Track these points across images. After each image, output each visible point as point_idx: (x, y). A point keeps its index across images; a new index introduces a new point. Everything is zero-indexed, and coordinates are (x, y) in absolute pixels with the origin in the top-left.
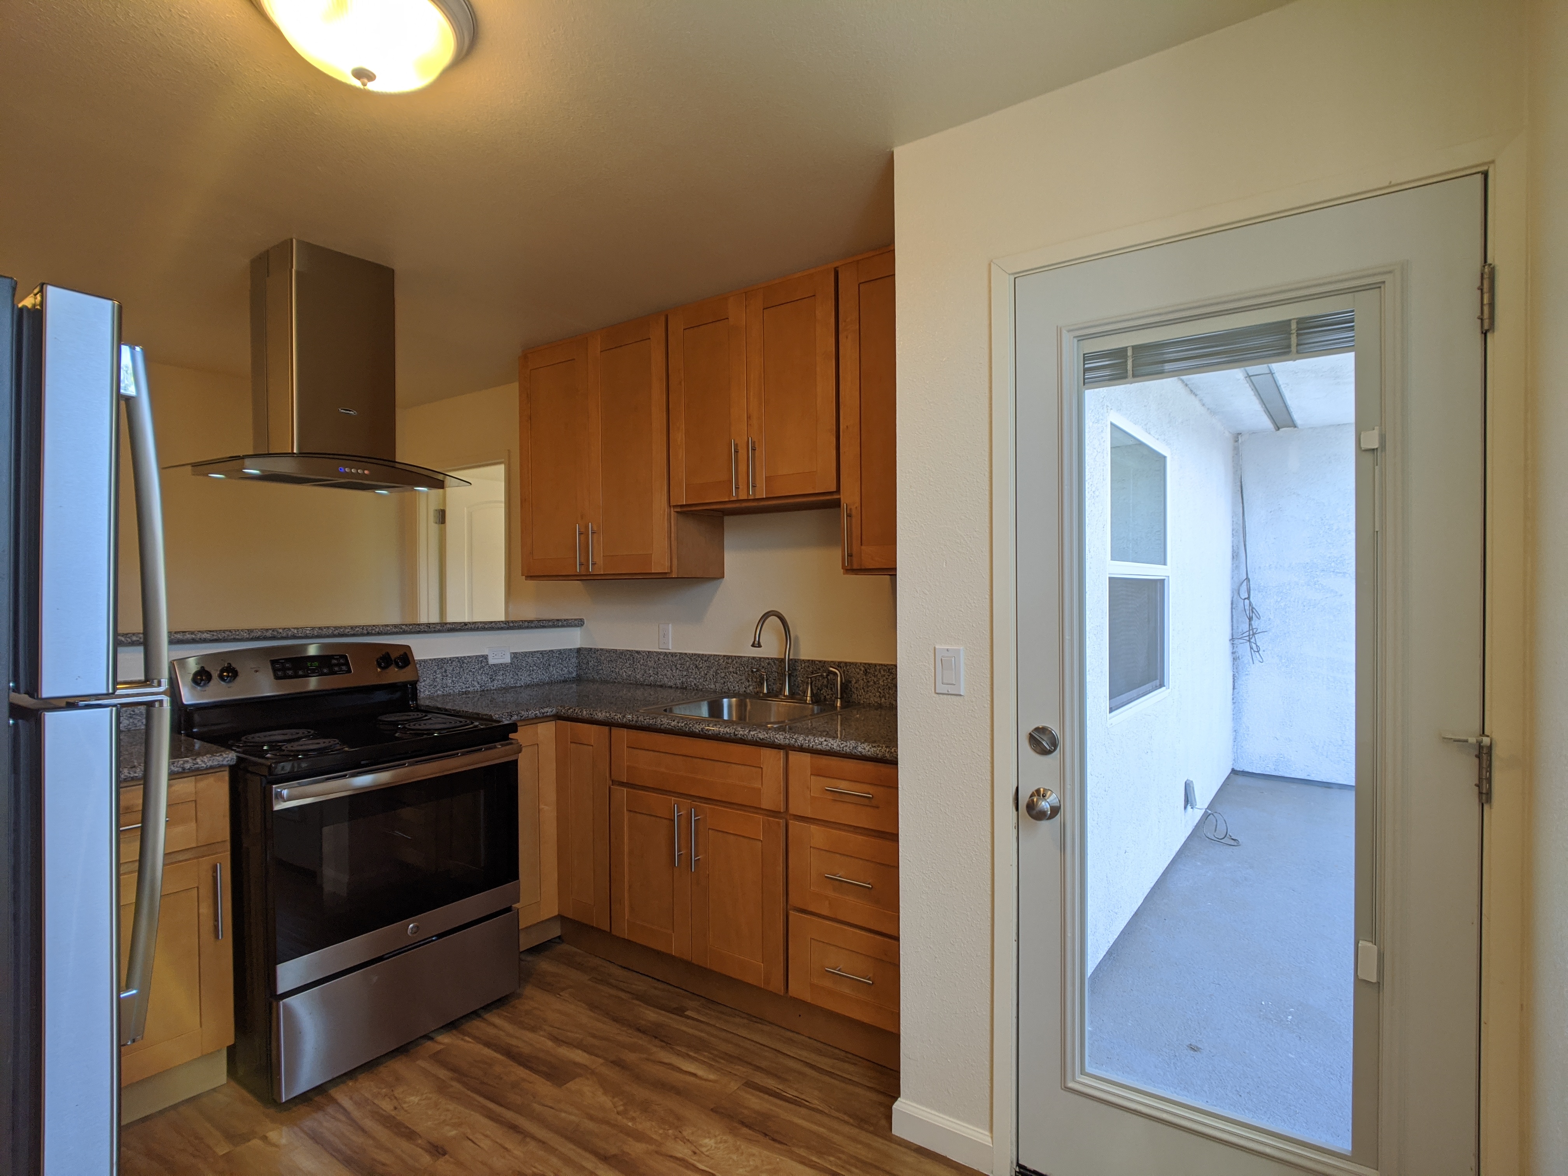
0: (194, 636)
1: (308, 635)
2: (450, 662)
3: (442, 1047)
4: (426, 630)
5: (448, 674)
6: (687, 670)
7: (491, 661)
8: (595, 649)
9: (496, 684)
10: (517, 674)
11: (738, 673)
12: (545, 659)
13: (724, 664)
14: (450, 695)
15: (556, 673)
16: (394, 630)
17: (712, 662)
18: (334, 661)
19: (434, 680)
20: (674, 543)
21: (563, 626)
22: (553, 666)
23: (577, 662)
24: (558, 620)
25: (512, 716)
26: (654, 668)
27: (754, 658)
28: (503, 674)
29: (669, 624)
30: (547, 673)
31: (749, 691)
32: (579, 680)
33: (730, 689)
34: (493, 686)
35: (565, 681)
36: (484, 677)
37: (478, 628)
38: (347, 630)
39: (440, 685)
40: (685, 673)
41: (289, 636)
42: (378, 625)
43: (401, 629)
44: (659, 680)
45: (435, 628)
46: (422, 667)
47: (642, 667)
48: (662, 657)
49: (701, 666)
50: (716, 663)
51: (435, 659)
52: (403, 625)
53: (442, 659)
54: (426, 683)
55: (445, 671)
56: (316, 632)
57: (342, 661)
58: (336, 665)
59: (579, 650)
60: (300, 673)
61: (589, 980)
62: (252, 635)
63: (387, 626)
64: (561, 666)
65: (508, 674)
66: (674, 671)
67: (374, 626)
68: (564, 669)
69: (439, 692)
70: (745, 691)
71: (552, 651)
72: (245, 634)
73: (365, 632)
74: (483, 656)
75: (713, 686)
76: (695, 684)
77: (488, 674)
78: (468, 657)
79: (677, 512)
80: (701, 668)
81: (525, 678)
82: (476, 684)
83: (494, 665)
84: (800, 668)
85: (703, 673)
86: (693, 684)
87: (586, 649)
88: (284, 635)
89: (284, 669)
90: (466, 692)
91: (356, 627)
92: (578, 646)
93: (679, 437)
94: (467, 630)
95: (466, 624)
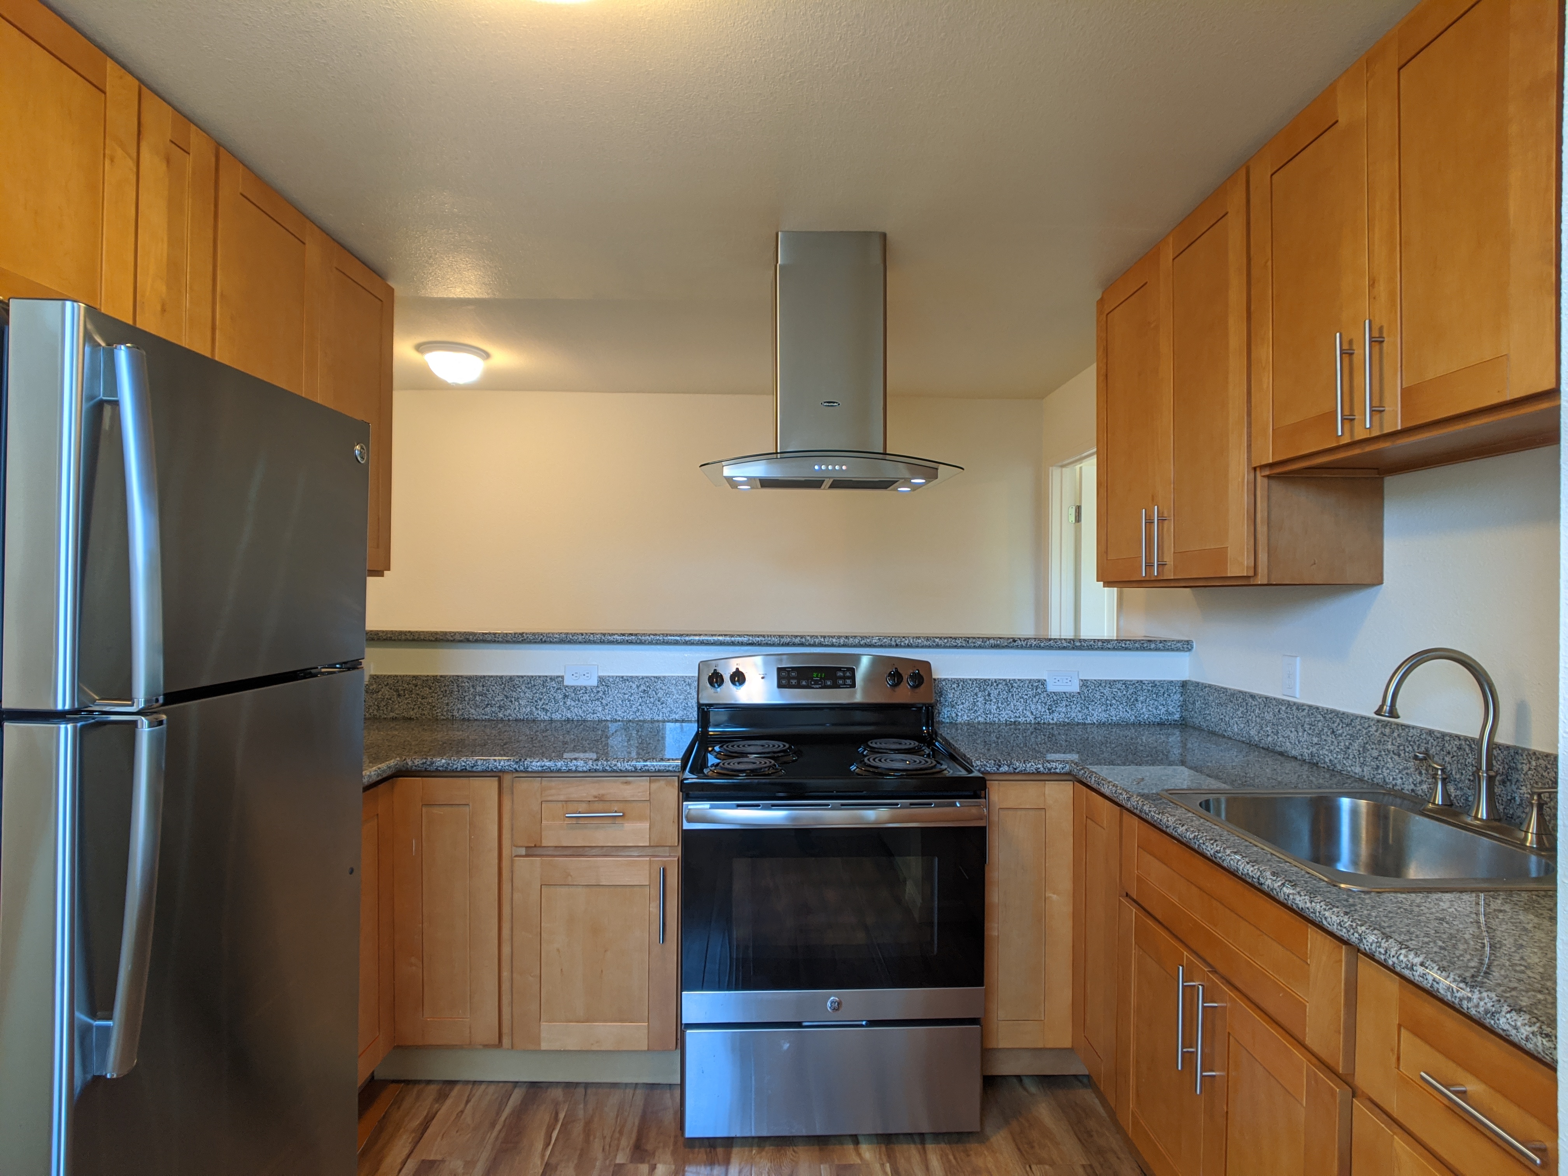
1: (835, 644)
2: (995, 684)
4: (964, 645)
5: (992, 698)
6: (1319, 735)
7: (1051, 688)
8: (1203, 684)
9: (1056, 717)
10: (1088, 708)
11: (1403, 755)
12: (1131, 691)
13: (1377, 734)
14: (992, 724)
15: (1146, 711)
17: (1359, 727)
18: (840, 674)
19: (974, 704)
20: (1262, 529)
21: (1157, 649)
22: (1142, 703)
23: (1181, 699)
24: (1150, 641)
26: (1273, 724)
27: (1430, 732)
28: (1066, 706)
29: (1296, 657)
30: (1132, 710)
31: (1420, 792)
32: (1183, 725)
33: (1387, 780)
34: (1053, 719)
35: (1161, 724)
36: (1040, 707)
37: (1031, 646)
39: (981, 711)
40: (1315, 740)
41: (817, 644)
42: (908, 637)
43: (934, 642)
44: (1279, 744)
45: (974, 643)
47: (1258, 720)
48: (1284, 708)
49: (1340, 732)
50: (1365, 731)
51: (976, 680)
52: (936, 638)
53: (985, 680)
54: (965, 706)
55: (989, 695)
56: (842, 641)
57: (848, 674)
58: (840, 678)
59: (1184, 684)
60: (804, 683)
61: (1083, 1165)
62: (782, 640)
63: (918, 638)
64: (1156, 703)
65: (1074, 706)
66: (1300, 734)
67: (904, 637)
68: (1160, 707)
69: (980, 719)
70: (1413, 790)
71: (1141, 681)
72: (776, 640)
73: (894, 643)
74: (1039, 681)
75: (1358, 770)
76: (1330, 760)
77: (1045, 704)
78: (1019, 680)
79: (1268, 477)
80: (1341, 735)
81: (1097, 714)
82: (1028, 714)
83: (1054, 693)
84: (1526, 768)
85: (1342, 744)
86: (1327, 760)
87: (1192, 683)
88: (812, 643)
89: (789, 678)
90: (1015, 722)
91: (885, 637)
92: (1185, 676)
93: (1265, 353)
94: (1017, 647)
95: (1015, 641)
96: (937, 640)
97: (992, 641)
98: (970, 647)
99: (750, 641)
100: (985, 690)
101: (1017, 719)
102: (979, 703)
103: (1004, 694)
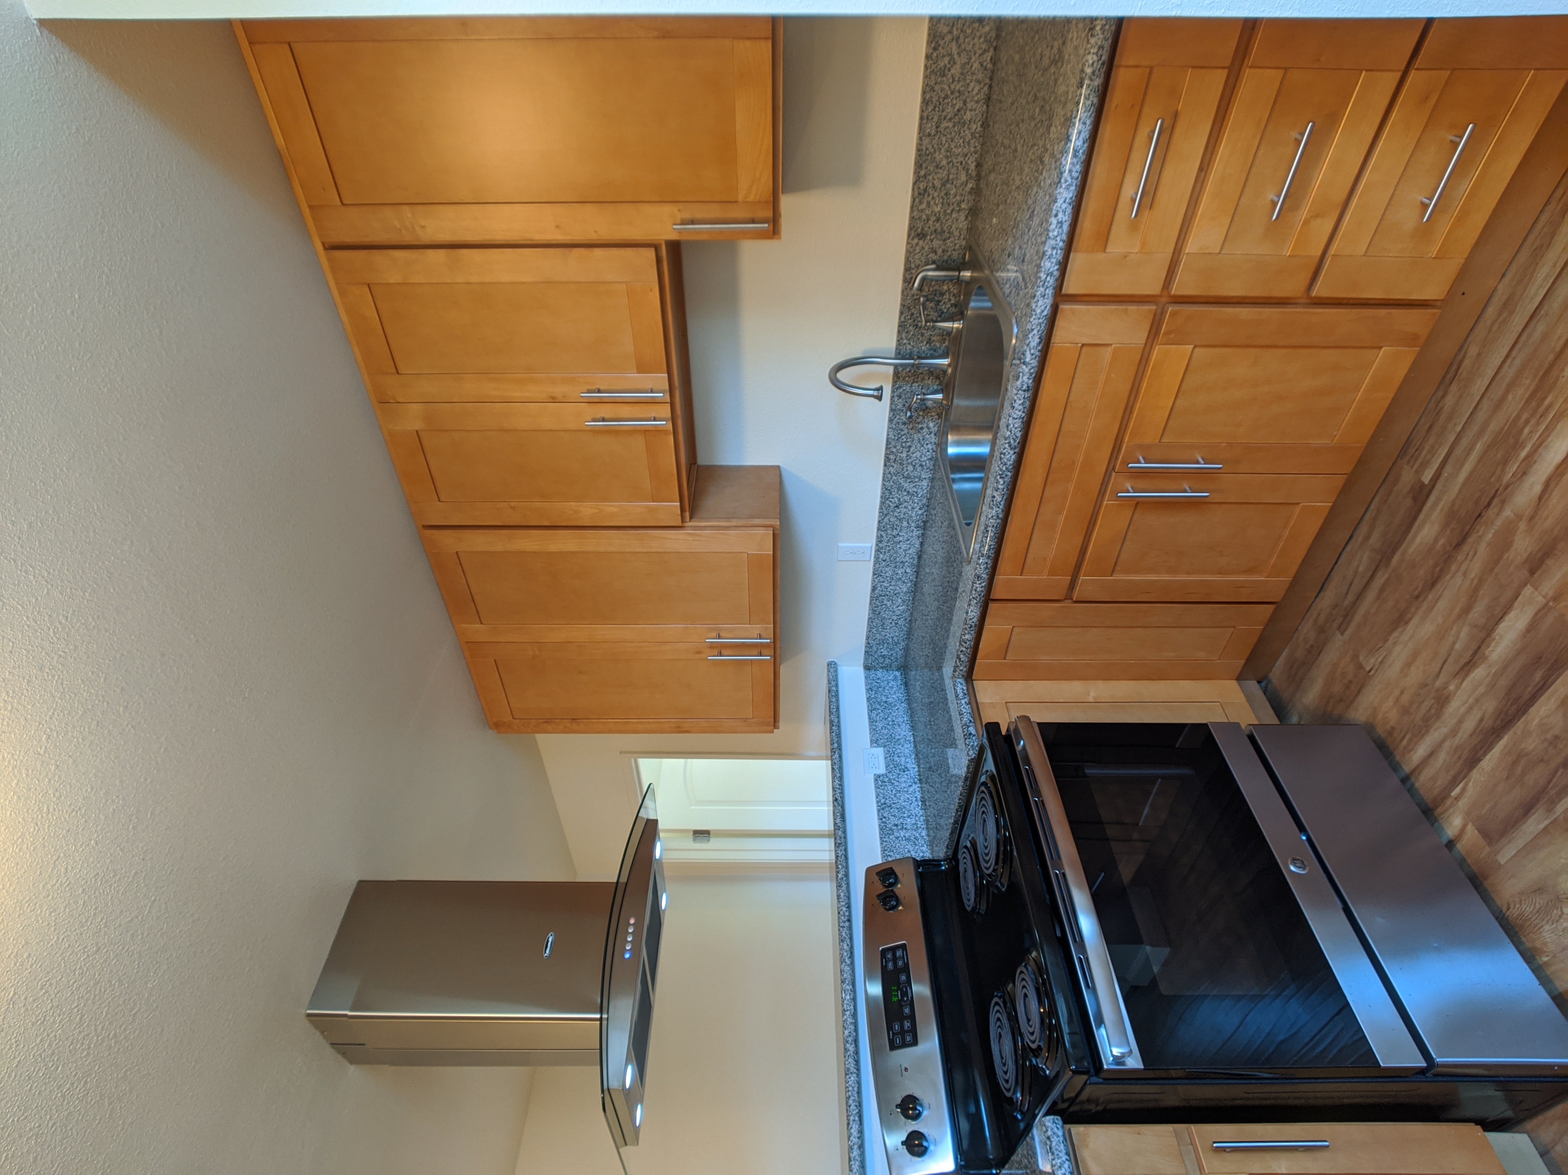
0: (856, 1147)
1: (852, 997)
2: (884, 820)
3: (1470, 828)
4: (843, 848)
5: (899, 822)
6: (901, 520)
7: (882, 770)
8: (866, 646)
9: (912, 764)
10: (898, 739)
11: (909, 444)
12: (878, 707)
13: (895, 466)
14: (927, 821)
15: (894, 692)
16: (844, 887)
17: (891, 483)
18: (890, 966)
19: (908, 839)
20: (734, 523)
21: (837, 686)
22: (888, 698)
23: (881, 670)
24: (829, 691)
25: (970, 734)
26: (895, 567)
27: (891, 420)
28: (898, 757)
29: (838, 546)
30: (896, 705)
31: (936, 429)
32: (904, 668)
33: (930, 457)
34: (914, 768)
35: (906, 684)
36: (903, 779)
37: (840, 785)
38: (845, 947)
39: (914, 833)
40: (905, 524)
41: (853, 1021)
42: (838, 908)
43: (842, 879)
44: (912, 560)
45: (840, 838)
46: (891, 854)
47: (893, 583)
48: (881, 556)
49: (896, 500)
50: (894, 477)
51: (881, 838)
52: (837, 876)
53: (881, 829)
54: (911, 849)
55: (896, 825)
56: (848, 987)
57: (889, 956)
58: (895, 964)
59: (867, 668)
60: (907, 1011)
61: (1342, 634)
62: (852, 1069)
63: (838, 897)
64: (887, 688)
65: (898, 751)
66: (901, 539)
67: (839, 913)
68: (890, 685)
69: (924, 834)
70: (935, 435)
71: (868, 699)
72: (852, 1078)
73: (847, 924)
74: (876, 780)
75: (925, 483)
76: (920, 509)
77: (899, 774)
78: (877, 798)
79: (691, 518)
80: (899, 499)
81: (904, 731)
82: (911, 789)
83: (886, 767)
84: (909, 347)
85: (906, 498)
86: (920, 512)
87: (866, 659)
88: (853, 1027)
89: (903, 1032)
90: (922, 801)
91: (840, 935)
92: (860, 670)
93: (587, 511)
94: (842, 798)
95: (836, 800)
96: (840, 876)
97: (838, 821)
98: (846, 843)
99: (857, 1118)
100: (891, 829)
101: (919, 799)
102: (907, 835)
103: (894, 811)
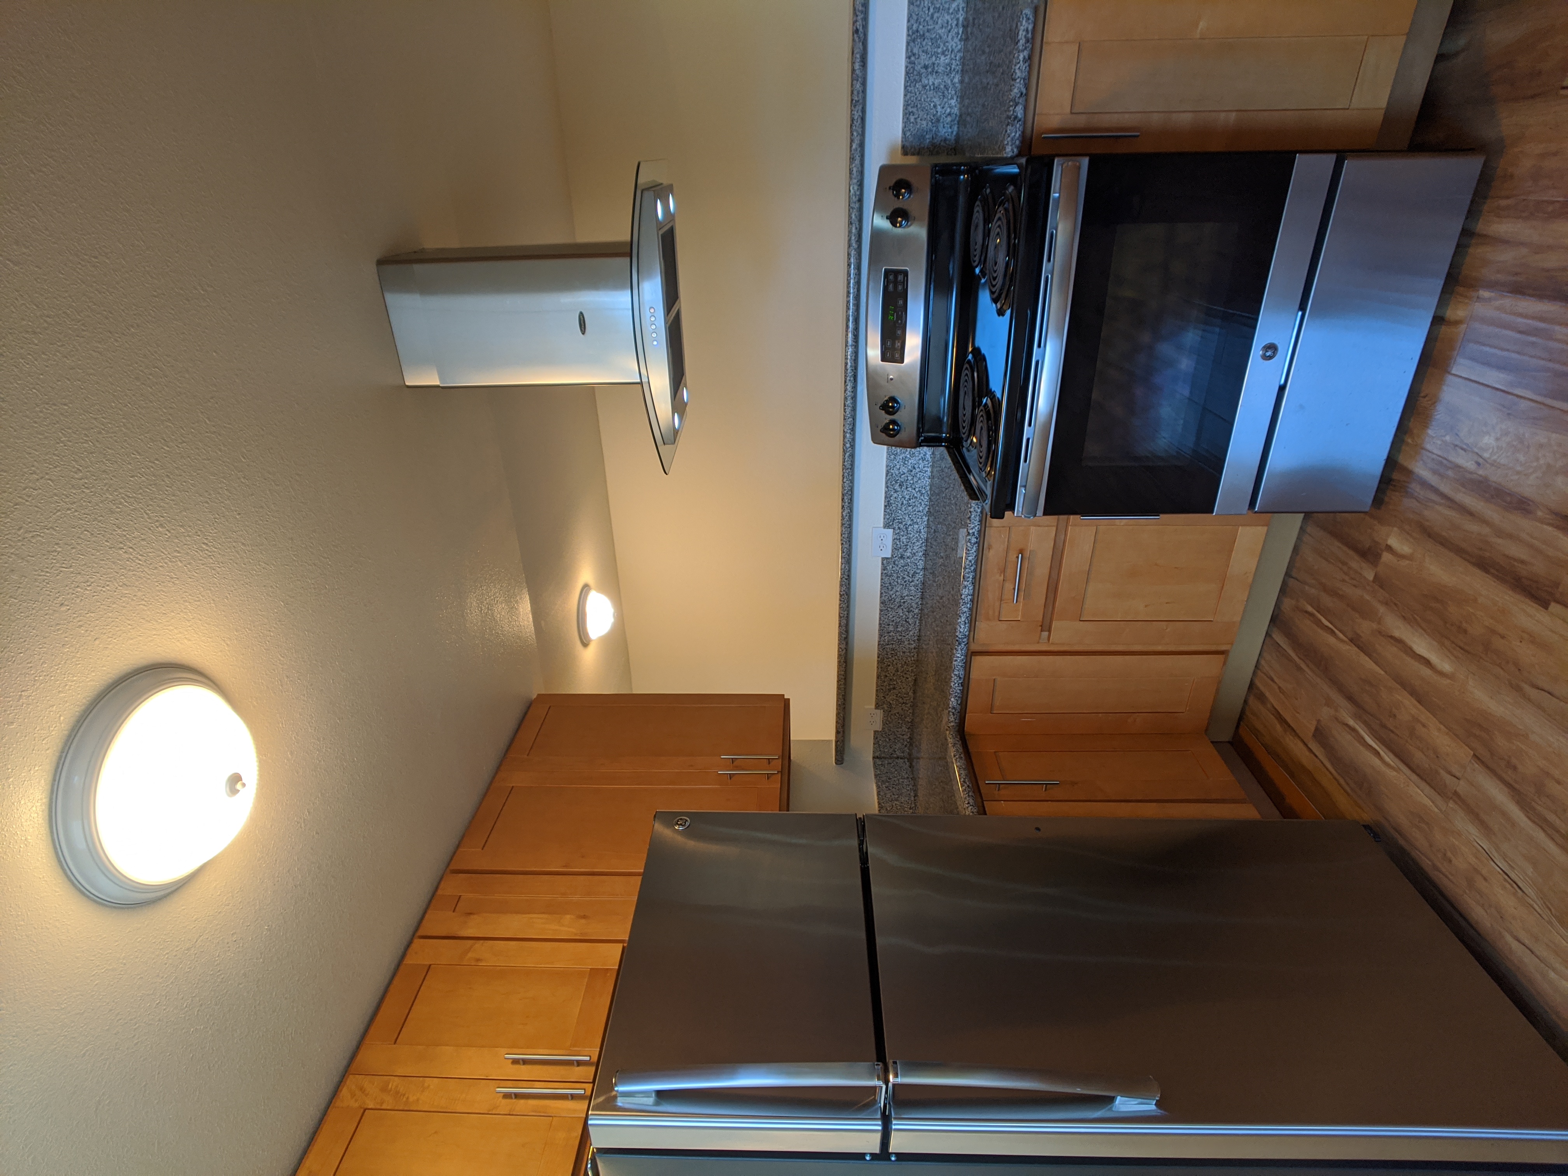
18: (891, 287)
38: (854, 230)
57: (892, 278)
58: (895, 287)
60: (899, 332)
89: (893, 349)
90: (964, 26)
94: (865, 27)
95: (856, 31)
96: (854, 146)
97: (857, 66)
98: (864, 98)
99: (852, 379)
100: (920, 74)
101: (960, 22)
102: (936, 82)
103: (927, 44)
